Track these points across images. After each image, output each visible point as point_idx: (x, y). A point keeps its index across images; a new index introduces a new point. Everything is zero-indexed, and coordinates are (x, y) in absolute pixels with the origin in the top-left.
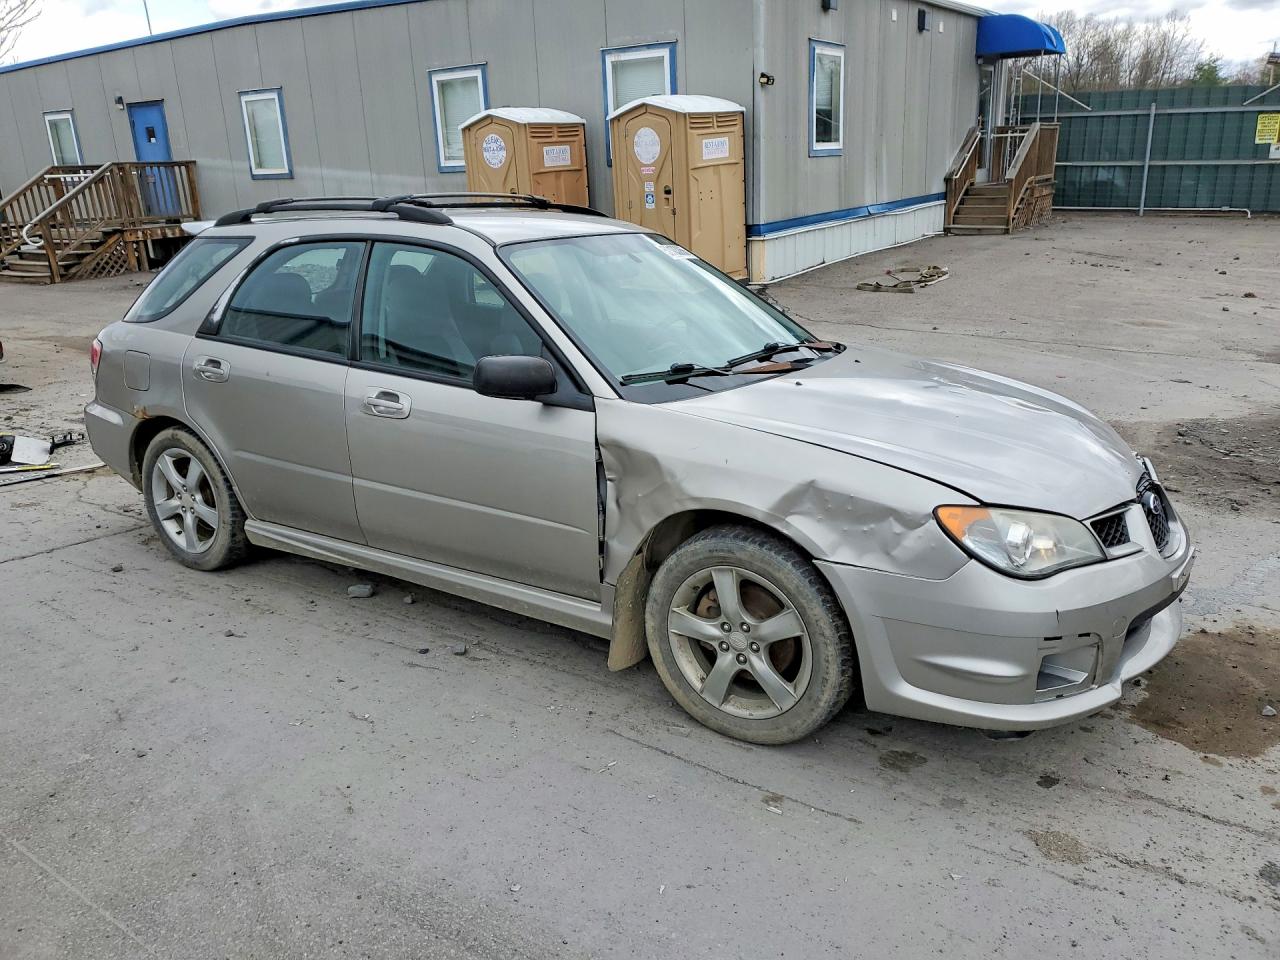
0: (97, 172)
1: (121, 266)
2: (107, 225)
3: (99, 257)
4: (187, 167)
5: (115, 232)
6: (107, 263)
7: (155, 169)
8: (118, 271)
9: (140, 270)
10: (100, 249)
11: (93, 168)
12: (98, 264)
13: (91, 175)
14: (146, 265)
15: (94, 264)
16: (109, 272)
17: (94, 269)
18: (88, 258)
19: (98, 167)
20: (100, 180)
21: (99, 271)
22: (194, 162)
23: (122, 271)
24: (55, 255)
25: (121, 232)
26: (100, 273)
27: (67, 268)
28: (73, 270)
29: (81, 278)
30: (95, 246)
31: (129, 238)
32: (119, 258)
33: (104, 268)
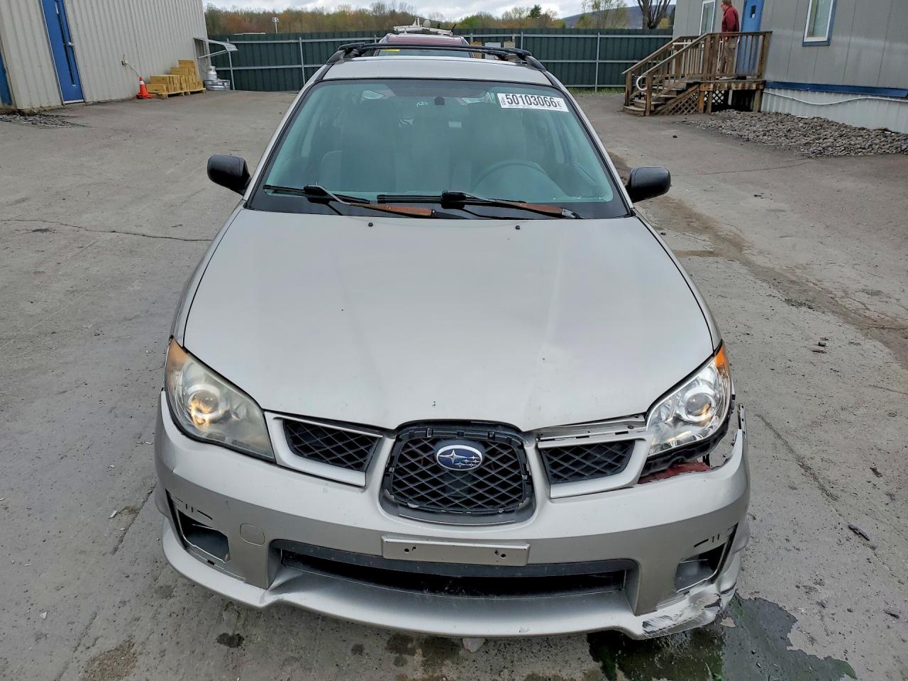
0: (694, 41)
1: (692, 108)
2: (691, 78)
3: (679, 101)
4: (764, 36)
5: (695, 83)
6: (684, 105)
7: (750, 37)
8: (689, 111)
9: (704, 112)
10: (681, 95)
11: (692, 38)
12: (677, 105)
13: (689, 43)
14: (709, 109)
15: (674, 105)
16: (683, 111)
17: (674, 109)
18: (672, 101)
19: (696, 37)
20: (696, 46)
21: (676, 110)
22: (771, 32)
23: (692, 111)
24: (651, 96)
25: (699, 84)
26: (677, 111)
27: (656, 106)
28: (659, 108)
29: (663, 114)
30: (679, 92)
31: (703, 88)
32: (693, 102)
33: (680, 109)
